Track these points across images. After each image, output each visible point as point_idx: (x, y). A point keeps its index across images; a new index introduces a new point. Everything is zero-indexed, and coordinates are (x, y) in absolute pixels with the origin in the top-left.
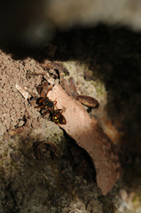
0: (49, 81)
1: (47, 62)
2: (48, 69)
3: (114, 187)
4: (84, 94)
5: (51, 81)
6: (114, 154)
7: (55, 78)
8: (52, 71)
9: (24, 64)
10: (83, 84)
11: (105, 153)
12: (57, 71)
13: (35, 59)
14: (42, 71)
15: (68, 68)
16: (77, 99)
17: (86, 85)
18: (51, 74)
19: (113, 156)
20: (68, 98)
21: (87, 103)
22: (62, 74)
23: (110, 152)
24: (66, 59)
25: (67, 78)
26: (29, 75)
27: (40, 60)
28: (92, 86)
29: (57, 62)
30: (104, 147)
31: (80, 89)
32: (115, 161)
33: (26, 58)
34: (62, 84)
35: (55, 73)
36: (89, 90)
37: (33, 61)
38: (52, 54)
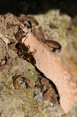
0: (24, 30)
1: (22, 16)
2: (23, 21)
3: (73, 106)
4: (50, 39)
5: (25, 30)
6: (73, 82)
7: (28, 27)
8: (26, 22)
9: (5, 18)
10: (49, 31)
11: (66, 82)
12: (30, 23)
13: (13, 14)
14: (18, 23)
15: (38, 20)
16: (45, 43)
17: (51, 32)
18: (25, 25)
19: (72, 84)
20: (38, 42)
21: (52, 46)
22: (33, 24)
23: (70, 81)
24: (36, 13)
25: (37, 27)
26: (9, 26)
27: (17, 15)
28: (56, 33)
29: (29, 16)
30: (65, 78)
31: (47, 35)
32: (73, 88)
33: (6, 13)
34: (33, 32)
35: (28, 24)
36: (53, 36)
37: (11, 16)
38: (26, 9)
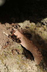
1: (13, 24)
2: (13, 26)
3: (41, 62)
4: (26, 33)
5: (15, 29)
6: (39, 51)
8: (15, 26)
11: (36, 51)
13: (9, 23)
15: (20, 25)
16: (24, 35)
20: (21, 34)
21: (28, 36)
22: (18, 27)
24: (19, 22)
25: (20, 28)
27: (10, 23)
30: (35, 49)
31: (25, 31)
32: (39, 54)
33: (6, 23)
34: (19, 30)
36: (28, 31)
37: (8, 24)
38: (14, 21)
